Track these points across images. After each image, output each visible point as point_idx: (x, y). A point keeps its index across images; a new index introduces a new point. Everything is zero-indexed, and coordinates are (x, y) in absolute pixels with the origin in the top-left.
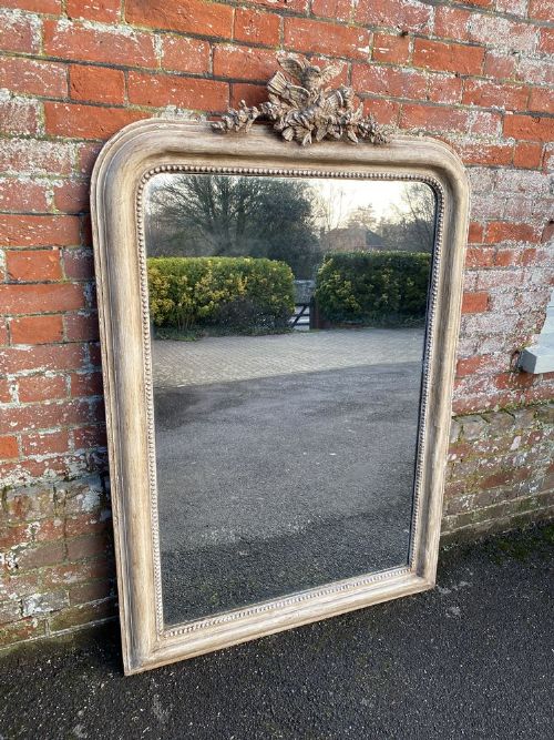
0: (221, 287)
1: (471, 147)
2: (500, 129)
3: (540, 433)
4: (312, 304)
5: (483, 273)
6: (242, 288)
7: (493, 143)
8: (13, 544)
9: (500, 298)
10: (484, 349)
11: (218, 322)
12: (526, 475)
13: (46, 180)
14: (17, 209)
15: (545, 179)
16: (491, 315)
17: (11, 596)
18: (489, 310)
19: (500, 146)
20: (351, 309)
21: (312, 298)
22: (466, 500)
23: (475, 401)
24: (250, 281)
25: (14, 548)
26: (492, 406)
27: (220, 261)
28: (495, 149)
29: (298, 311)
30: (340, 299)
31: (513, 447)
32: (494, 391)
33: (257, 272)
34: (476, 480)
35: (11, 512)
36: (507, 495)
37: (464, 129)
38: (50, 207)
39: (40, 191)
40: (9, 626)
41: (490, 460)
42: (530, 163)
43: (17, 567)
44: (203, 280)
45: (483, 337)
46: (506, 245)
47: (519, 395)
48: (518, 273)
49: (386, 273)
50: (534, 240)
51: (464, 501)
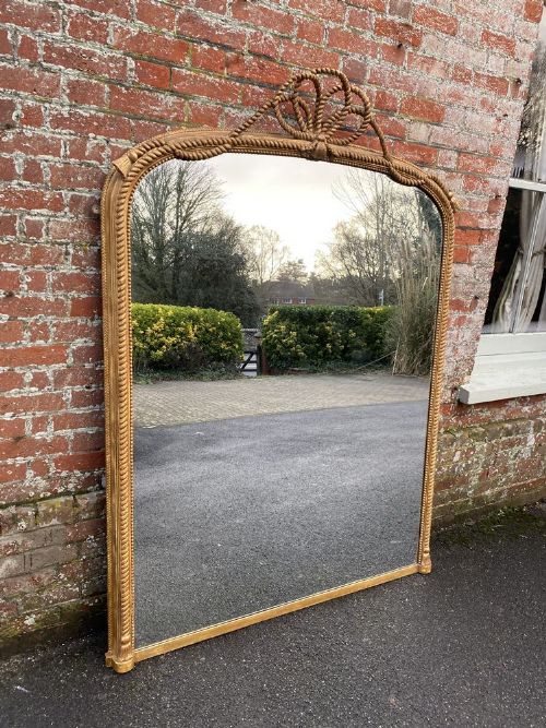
0: (172, 335)
3: (473, 449)
4: (259, 352)
6: (192, 336)
11: (170, 367)
12: (465, 481)
15: (471, 269)
20: (296, 357)
21: (259, 347)
24: (199, 329)
27: (171, 310)
29: (246, 358)
30: (287, 347)
31: (456, 458)
33: (205, 321)
36: (453, 497)
41: (440, 469)
42: (461, 259)
44: (156, 327)
47: (457, 420)
48: (455, 332)
49: (329, 325)
50: (465, 310)
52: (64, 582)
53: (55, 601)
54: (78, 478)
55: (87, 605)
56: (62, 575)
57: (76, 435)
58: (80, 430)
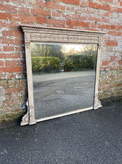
1: (114, 7)
2: (119, 4)
5: (116, 37)
7: (118, 7)
8: (21, 91)
9: (119, 43)
10: (116, 55)
13: (29, 7)
14: (23, 13)
16: (118, 47)
17: (20, 104)
18: (117, 46)
19: (120, 8)
22: (113, 89)
23: (114, 67)
25: (21, 92)
26: (118, 68)
28: (119, 8)
32: (118, 65)
34: (115, 85)
35: (21, 83)
36: (121, 89)
37: (112, 3)
38: (30, 13)
39: (28, 9)
40: (20, 111)
41: (118, 80)
43: (21, 97)
45: (116, 52)
46: (120, 31)
51: (112, 90)
52: (6, 106)
53: (4, 112)
54: (8, 75)
55: (14, 114)
56: (6, 104)
57: (6, 60)
58: (7, 59)
